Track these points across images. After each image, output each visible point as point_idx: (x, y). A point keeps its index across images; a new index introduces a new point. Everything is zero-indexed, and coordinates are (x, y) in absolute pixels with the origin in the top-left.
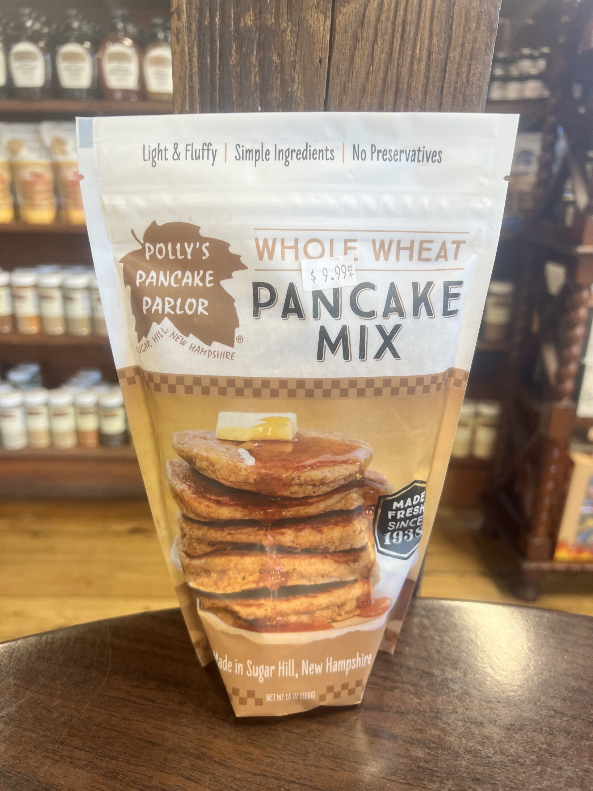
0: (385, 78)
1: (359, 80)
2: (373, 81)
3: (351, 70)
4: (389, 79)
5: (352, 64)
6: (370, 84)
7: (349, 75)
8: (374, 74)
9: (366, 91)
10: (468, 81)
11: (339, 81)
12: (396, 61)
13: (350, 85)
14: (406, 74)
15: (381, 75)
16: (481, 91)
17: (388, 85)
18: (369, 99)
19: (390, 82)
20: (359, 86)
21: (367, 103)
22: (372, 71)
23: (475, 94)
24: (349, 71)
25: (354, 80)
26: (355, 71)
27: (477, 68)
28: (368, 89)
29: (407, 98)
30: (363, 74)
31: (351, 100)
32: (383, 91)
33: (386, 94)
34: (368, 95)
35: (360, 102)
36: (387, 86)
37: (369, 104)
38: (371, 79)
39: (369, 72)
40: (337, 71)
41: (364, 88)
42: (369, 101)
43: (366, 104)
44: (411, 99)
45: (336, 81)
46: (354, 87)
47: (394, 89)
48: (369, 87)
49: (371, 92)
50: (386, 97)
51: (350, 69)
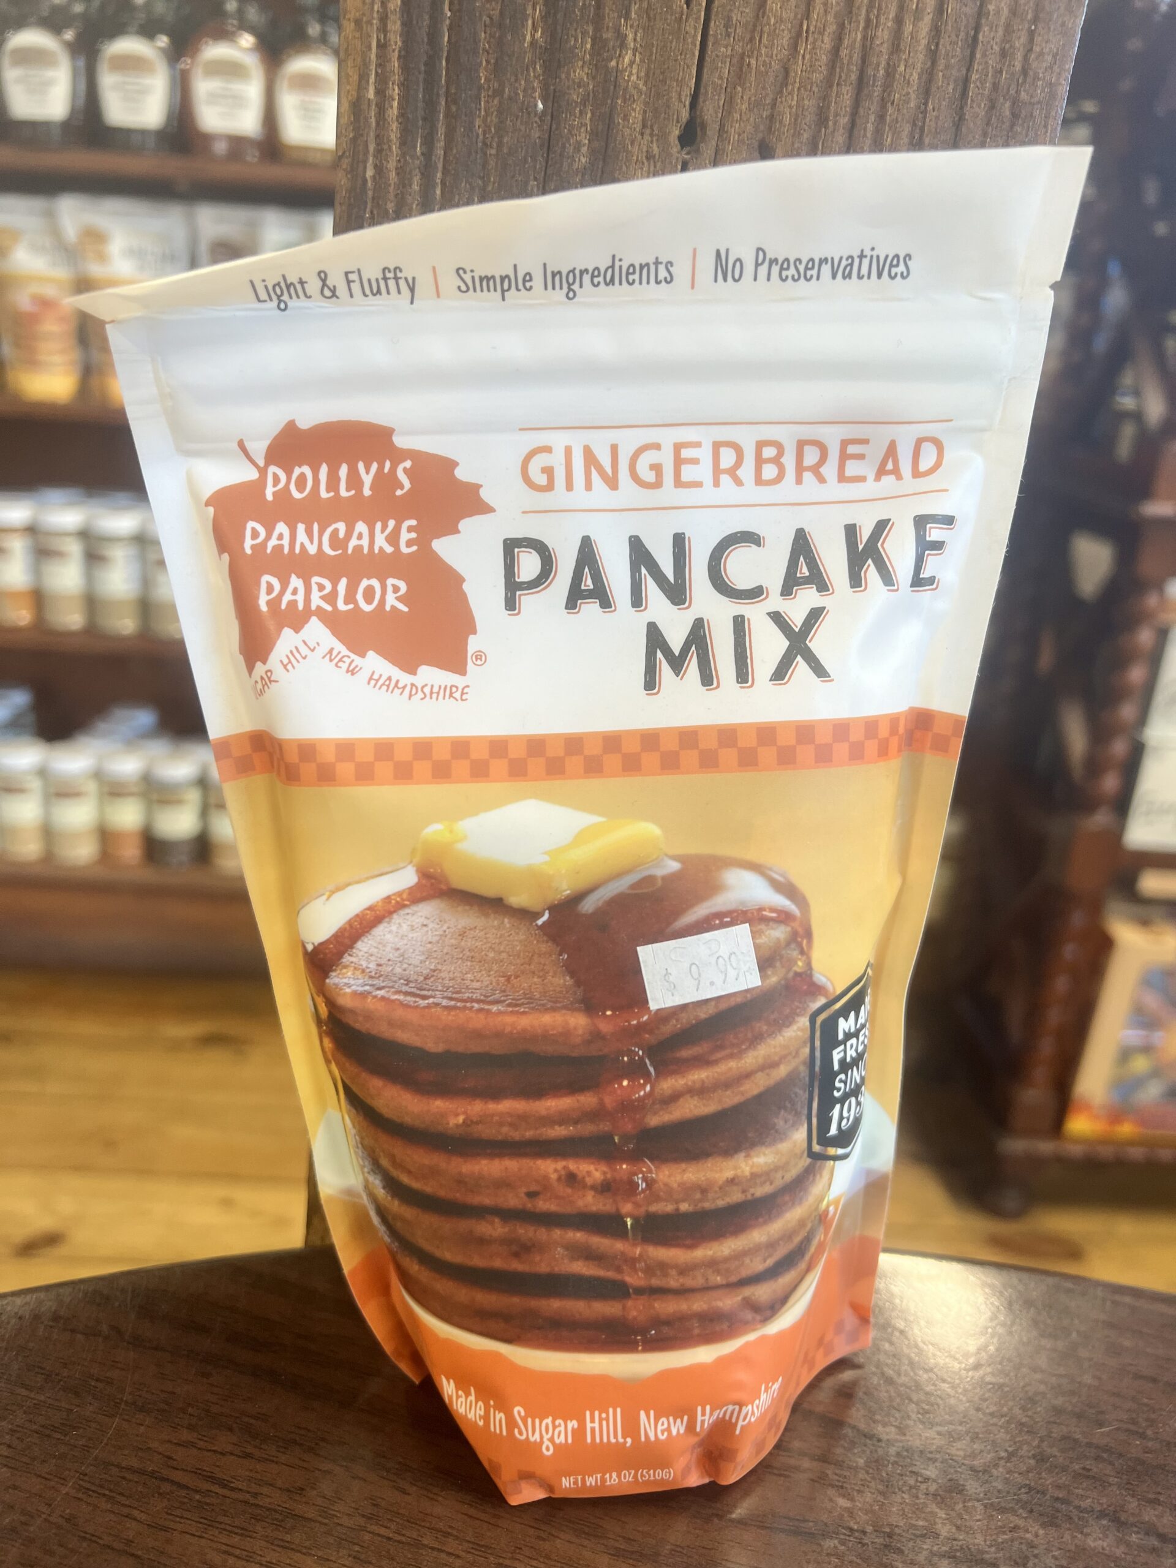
0: (836, 51)
1: (775, 53)
2: (807, 57)
3: (759, 28)
4: (844, 52)
5: (761, 14)
6: (800, 62)
7: (752, 39)
8: (811, 39)
9: (791, 80)
10: (1025, 71)
11: (729, 52)
12: (864, 12)
13: (753, 62)
14: (885, 45)
15: (827, 42)
16: (1052, 96)
17: (842, 69)
18: (795, 98)
19: (845, 62)
20: (776, 66)
21: (790, 107)
22: (807, 32)
23: (1039, 102)
24: (753, 31)
25: (763, 51)
26: (766, 29)
27: (1047, 42)
28: (796, 73)
29: (883, 103)
30: (785, 39)
31: (753, 99)
32: (829, 82)
33: (835, 88)
34: (793, 89)
35: (774, 105)
36: (838, 70)
37: (794, 110)
38: (802, 52)
39: (799, 34)
40: (726, 27)
41: (787, 71)
42: (794, 103)
43: (787, 110)
44: (893, 103)
45: (723, 49)
46: (762, 69)
47: (853, 77)
48: (798, 68)
49: (801, 83)
50: (834, 95)
51: (755, 26)
